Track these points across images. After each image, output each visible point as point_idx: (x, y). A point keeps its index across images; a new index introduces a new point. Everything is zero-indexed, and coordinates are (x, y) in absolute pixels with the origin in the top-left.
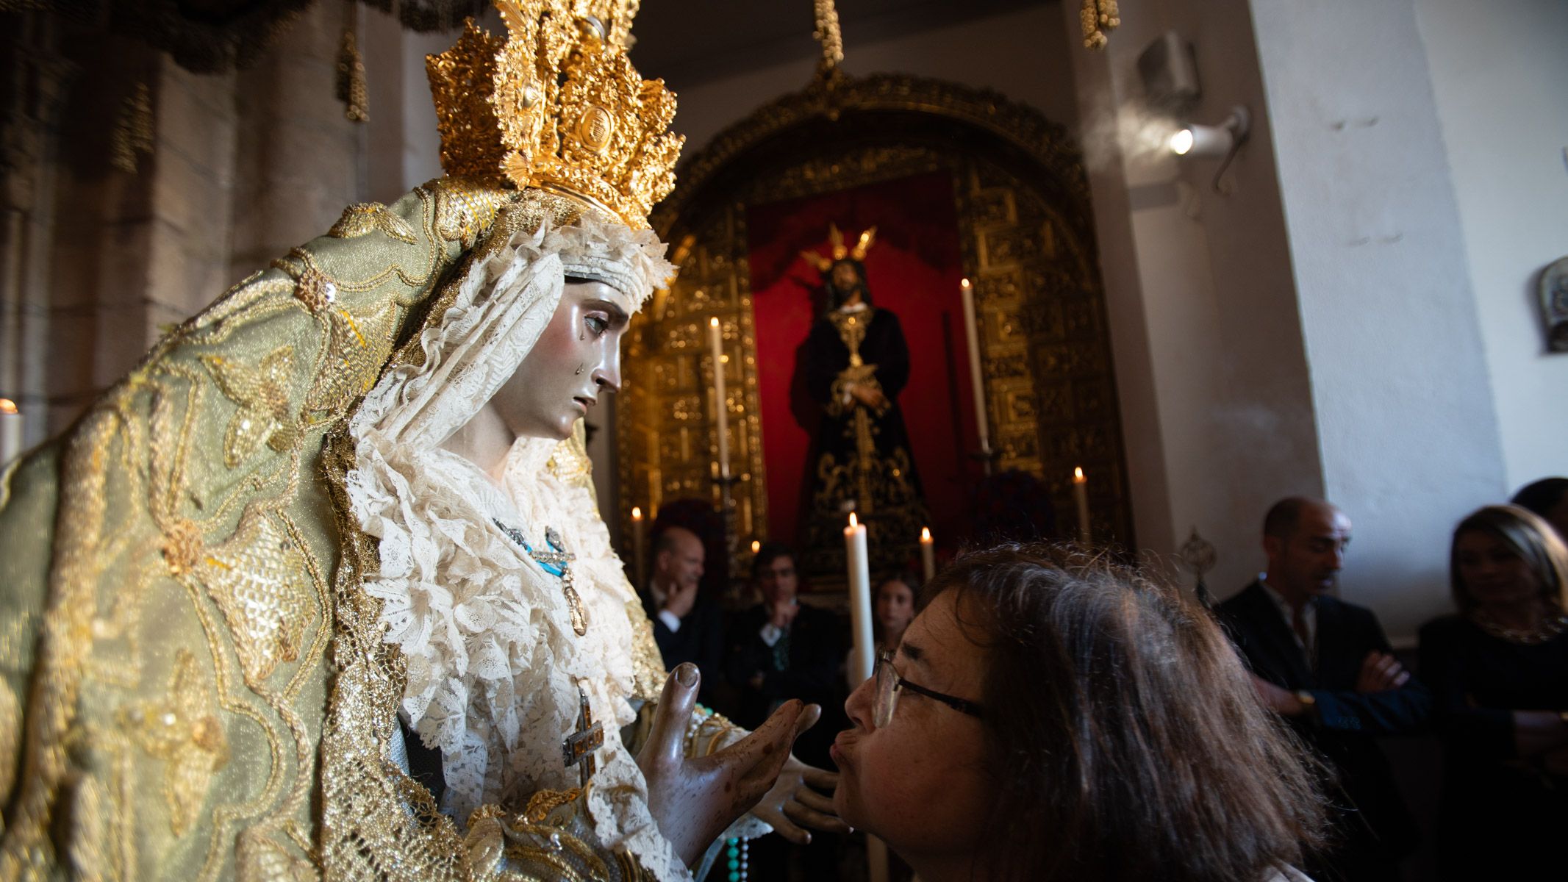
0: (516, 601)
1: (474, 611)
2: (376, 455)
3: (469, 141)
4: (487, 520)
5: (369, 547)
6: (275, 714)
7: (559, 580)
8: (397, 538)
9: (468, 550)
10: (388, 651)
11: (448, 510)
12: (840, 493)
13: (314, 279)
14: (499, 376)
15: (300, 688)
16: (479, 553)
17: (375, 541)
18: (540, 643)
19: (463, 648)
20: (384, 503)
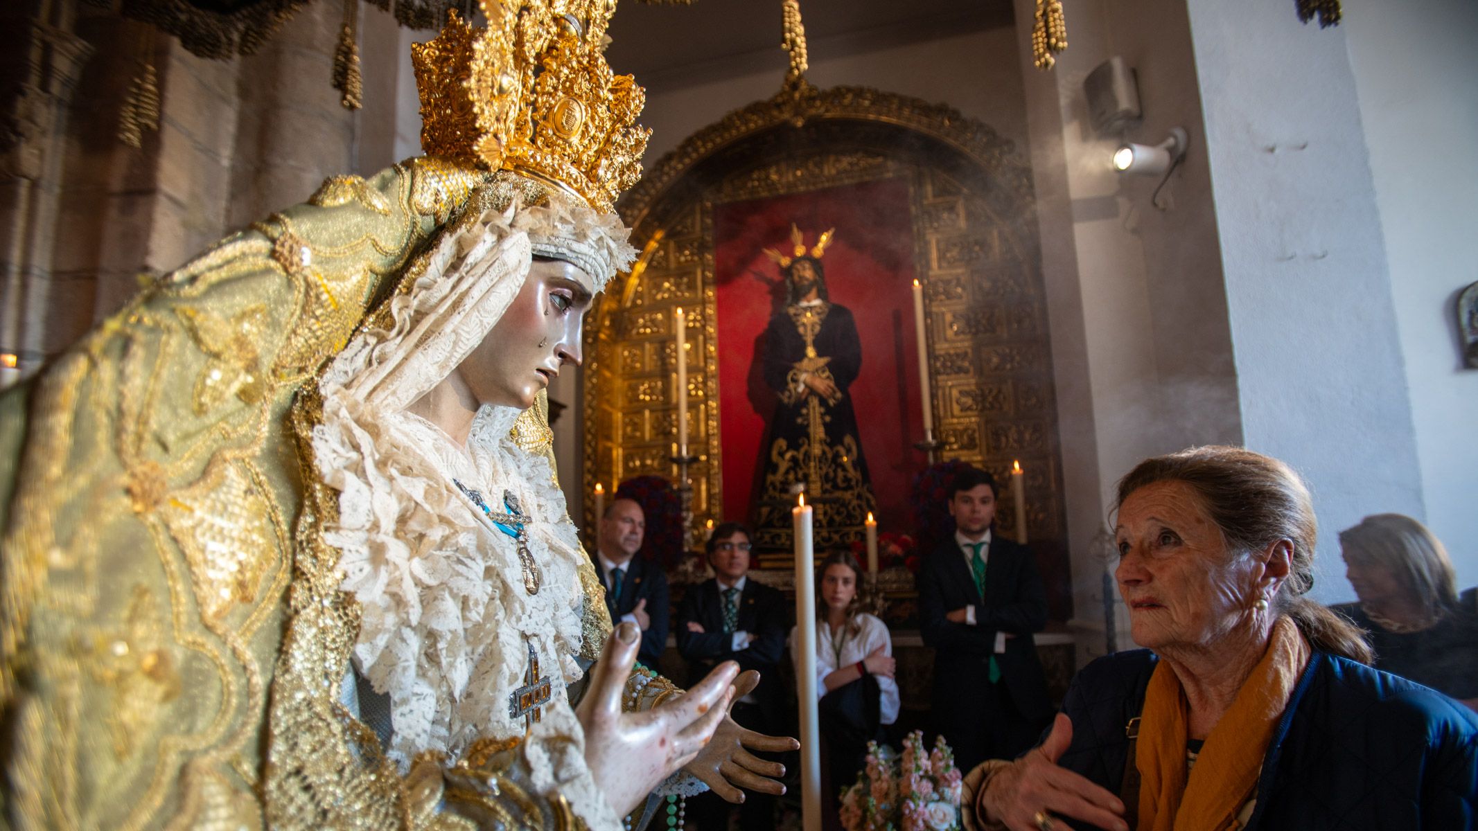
0: (470, 558)
1: (430, 565)
2: (344, 413)
3: (448, 125)
4: (447, 480)
5: (331, 499)
6: (229, 652)
7: (515, 541)
8: (358, 491)
9: (427, 507)
10: (344, 599)
11: (410, 468)
12: (791, 477)
13: (289, 242)
14: (466, 345)
15: (255, 628)
16: (437, 511)
17: (337, 493)
18: (492, 599)
19: (417, 599)
20: (348, 459)
